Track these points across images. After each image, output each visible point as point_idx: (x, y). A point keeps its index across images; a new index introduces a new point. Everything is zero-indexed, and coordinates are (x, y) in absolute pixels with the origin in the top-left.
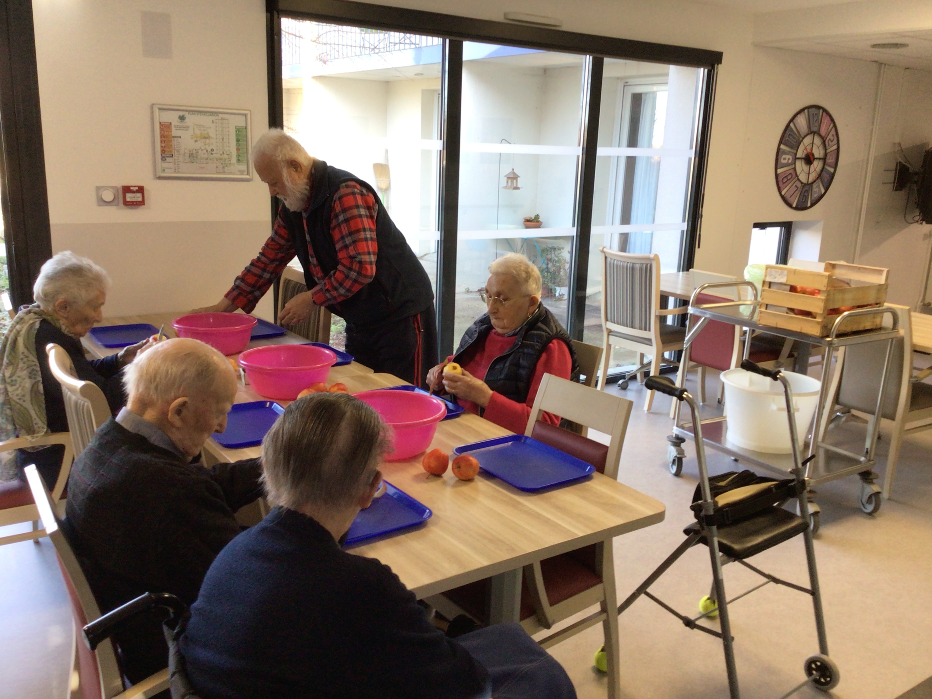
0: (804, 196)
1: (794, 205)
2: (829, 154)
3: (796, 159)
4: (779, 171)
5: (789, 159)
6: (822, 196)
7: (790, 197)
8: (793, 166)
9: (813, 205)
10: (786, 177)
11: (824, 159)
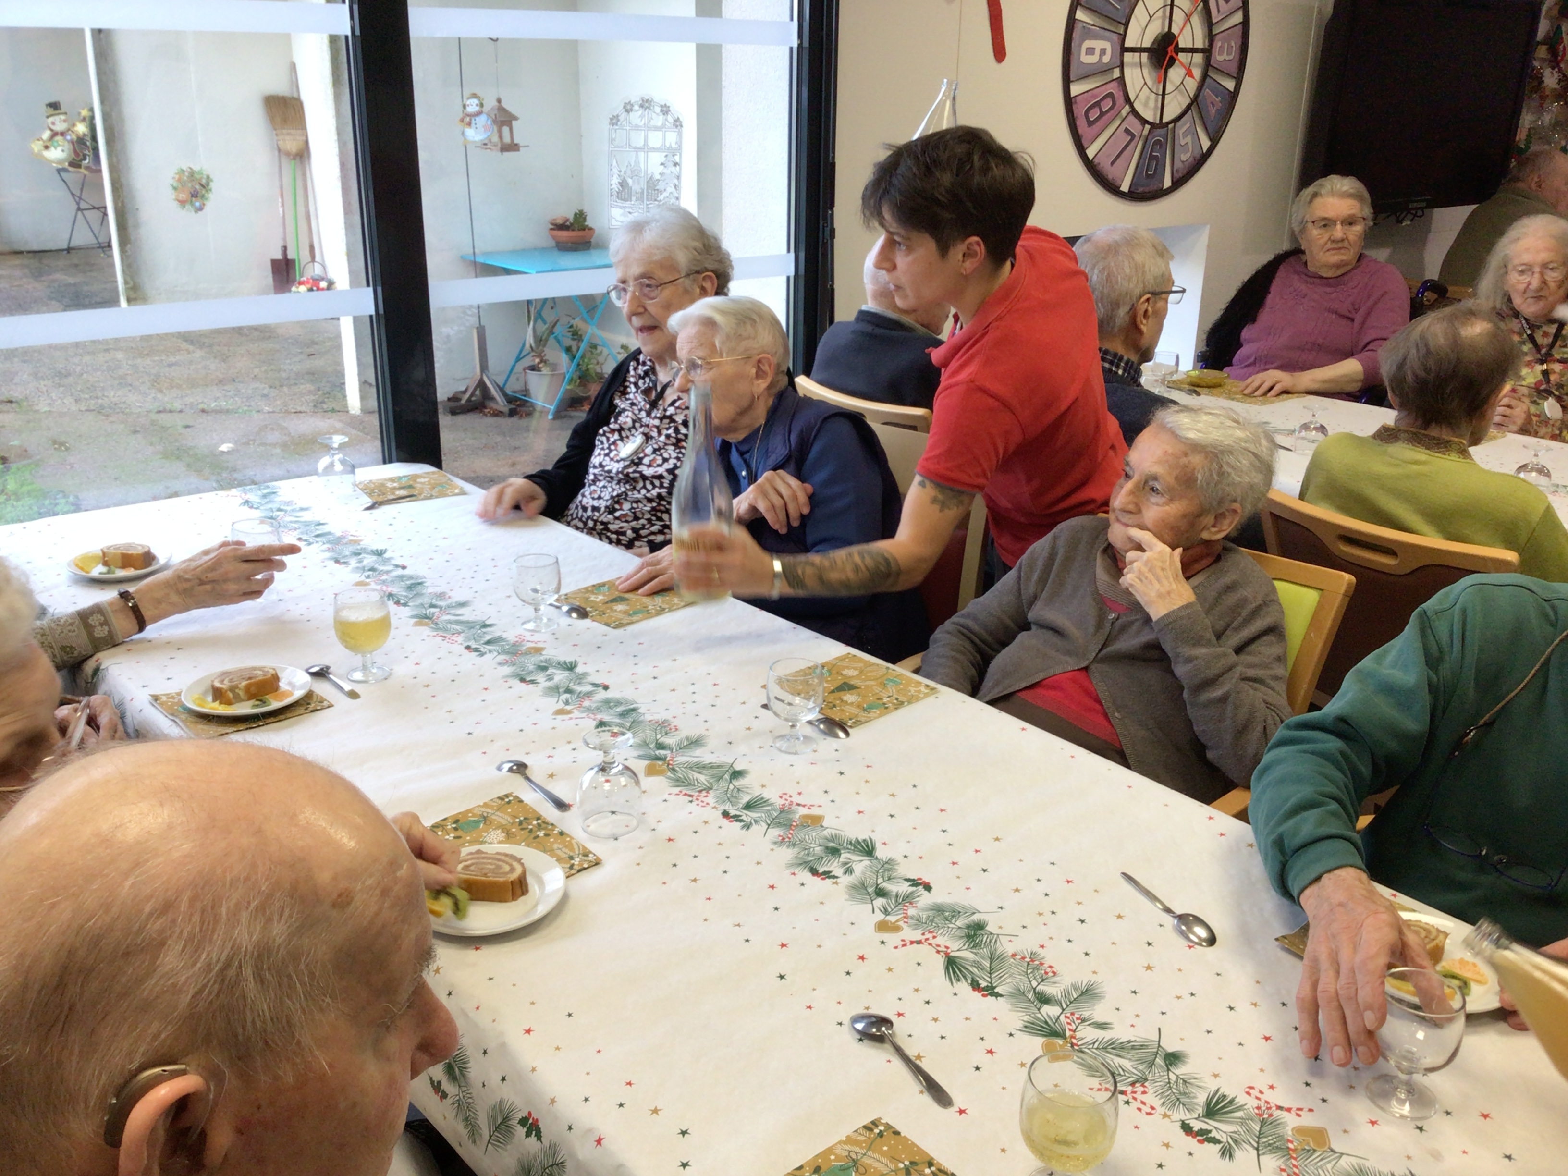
0: (1152, 158)
1: (1125, 187)
2: (1218, 37)
3: (1124, 50)
4: (1076, 89)
5: (1103, 51)
6: (1202, 159)
7: (1112, 163)
8: (1116, 73)
9: (1178, 183)
10: (1097, 104)
11: (1206, 53)
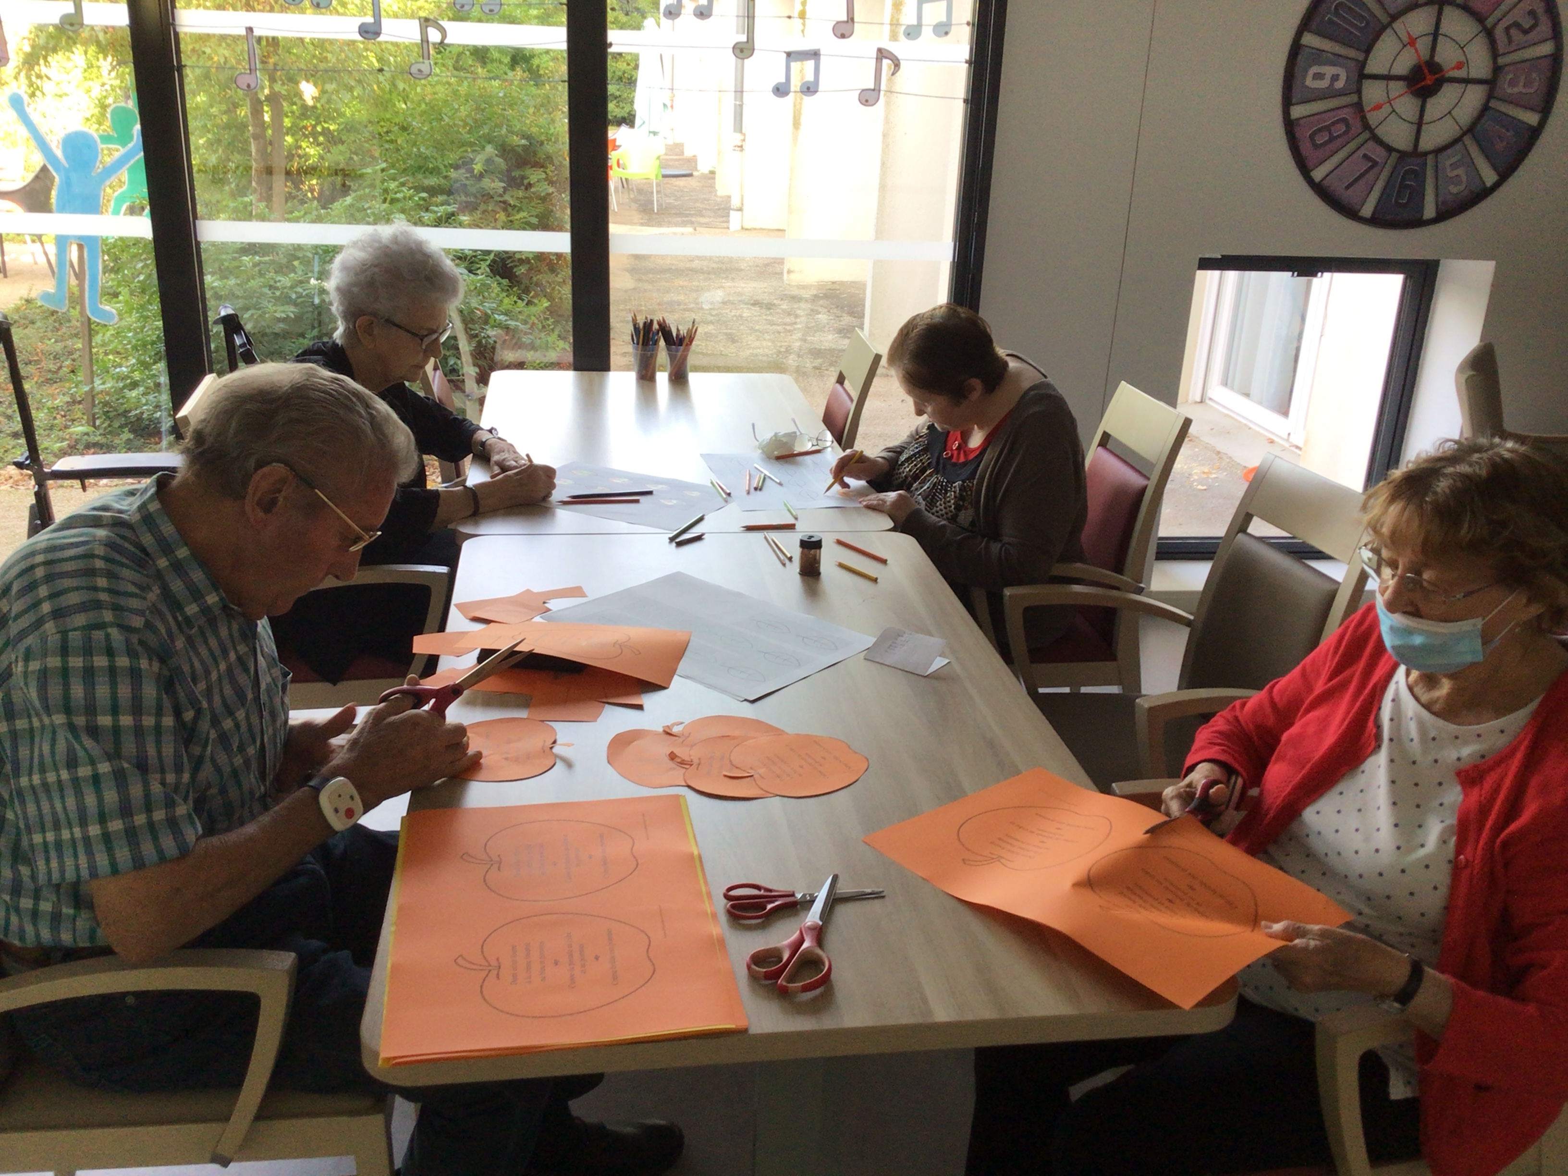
0: (1404, 186)
1: (1367, 211)
2: (1511, 68)
3: (1363, 76)
4: (1297, 112)
5: (1335, 78)
6: (1481, 194)
7: (1347, 188)
8: (1354, 98)
9: (1444, 214)
10: (1328, 128)
11: (1491, 83)
